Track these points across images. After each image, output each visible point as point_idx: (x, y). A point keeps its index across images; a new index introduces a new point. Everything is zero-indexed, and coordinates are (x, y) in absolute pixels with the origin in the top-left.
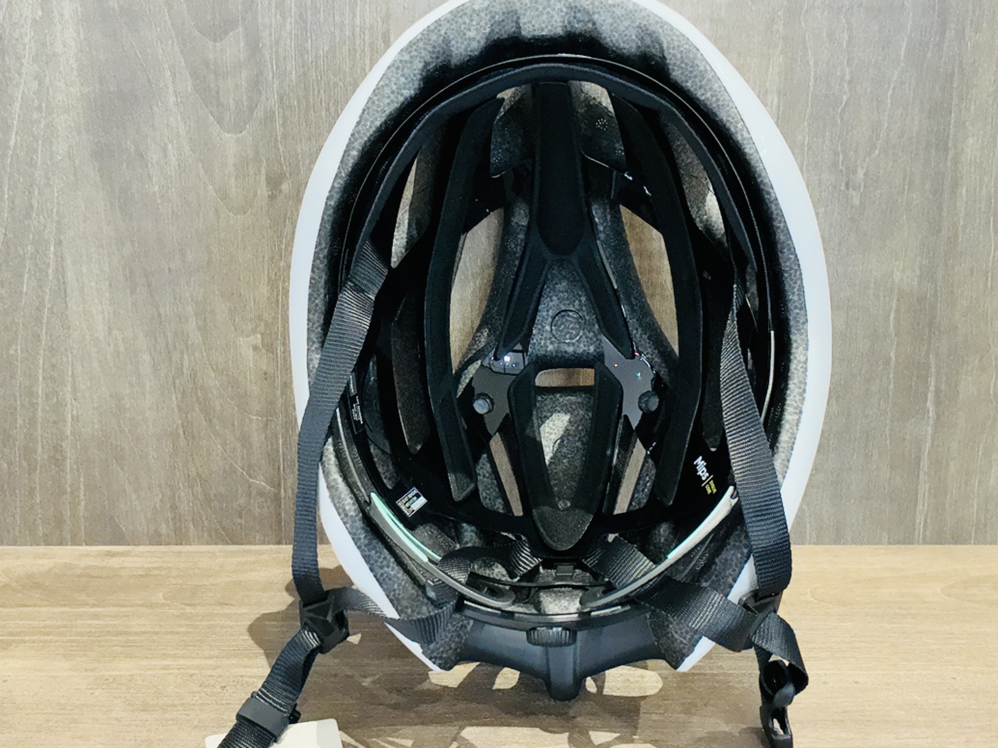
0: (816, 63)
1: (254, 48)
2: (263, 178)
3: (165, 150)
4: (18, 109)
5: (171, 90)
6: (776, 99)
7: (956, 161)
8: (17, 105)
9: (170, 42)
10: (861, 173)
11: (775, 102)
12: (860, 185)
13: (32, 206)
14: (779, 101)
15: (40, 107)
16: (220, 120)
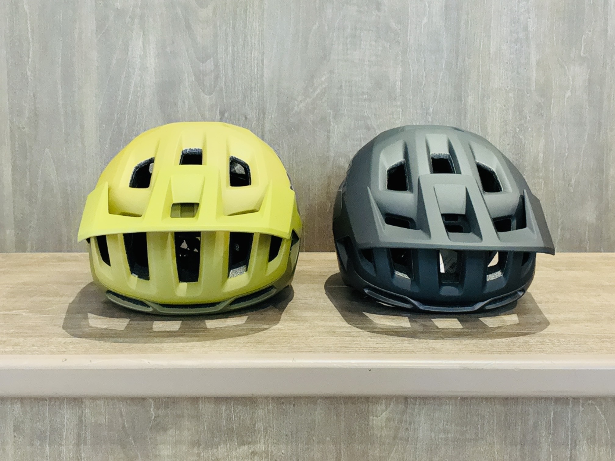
0: (413, 70)
1: (217, 66)
2: (218, 112)
3: (184, 102)
4: (133, 87)
5: (187, 80)
6: (400, 83)
7: (465, 105)
8: (133, 85)
9: (187, 63)
10: (431, 110)
11: (399, 84)
12: (431, 114)
13: (135, 122)
14: (401, 84)
15: (141, 86)
16: (203, 91)
